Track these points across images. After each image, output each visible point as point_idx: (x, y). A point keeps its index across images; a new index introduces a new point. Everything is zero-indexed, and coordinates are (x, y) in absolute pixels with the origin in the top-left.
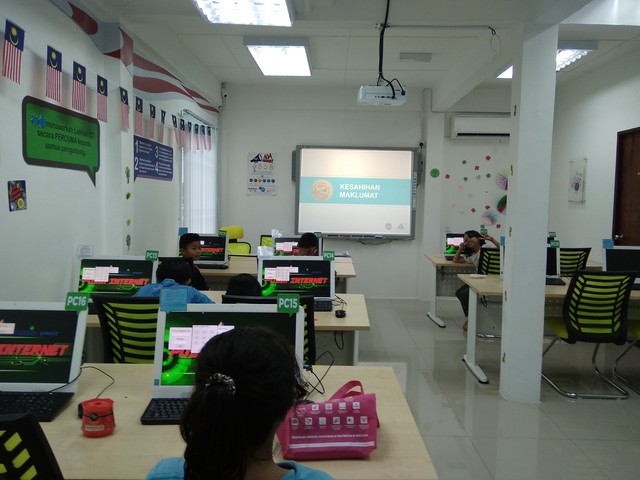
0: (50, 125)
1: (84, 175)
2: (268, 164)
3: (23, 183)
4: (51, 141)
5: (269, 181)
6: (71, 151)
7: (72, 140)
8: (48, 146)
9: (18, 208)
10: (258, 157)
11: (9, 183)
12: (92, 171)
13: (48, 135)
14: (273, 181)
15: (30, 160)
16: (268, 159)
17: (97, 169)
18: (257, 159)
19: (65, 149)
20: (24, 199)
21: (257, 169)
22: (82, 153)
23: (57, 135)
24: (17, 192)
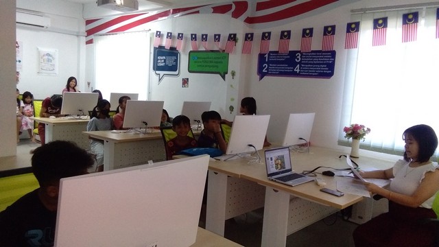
1: (219, 75)
3: (188, 79)
4: (199, 64)
6: (210, 66)
7: (211, 62)
8: (198, 66)
11: (183, 79)
12: (222, 74)
15: (190, 71)
17: (227, 73)
19: (206, 66)
22: (217, 67)
24: (185, 82)
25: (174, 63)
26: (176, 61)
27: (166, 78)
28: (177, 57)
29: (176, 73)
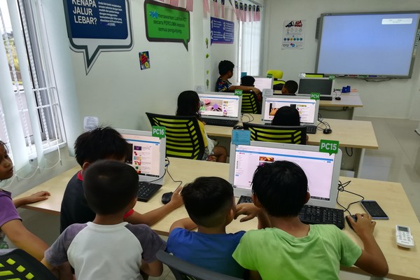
0: (161, 16)
1: (181, 45)
2: (298, 28)
3: (147, 53)
4: (161, 26)
5: (298, 39)
6: (173, 31)
7: (174, 24)
8: (160, 29)
9: (145, 68)
10: (291, 23)
11: (140, 54)
12: (185, 42)
13: (160, 23)
14: (301, 39)
15: (150, 39)
16: (299, 24)
17: (188, 41)
18: (290, 25)
19: (170, 30)
20: (148, 62)
21: (290, 32)
22: (180, 32)
23: (165, 22)
24: (144, 58)
25: (120, 21)
26: (122, 15)
27: (103, 56)
28: (124, 7)
29: (126, 42)
